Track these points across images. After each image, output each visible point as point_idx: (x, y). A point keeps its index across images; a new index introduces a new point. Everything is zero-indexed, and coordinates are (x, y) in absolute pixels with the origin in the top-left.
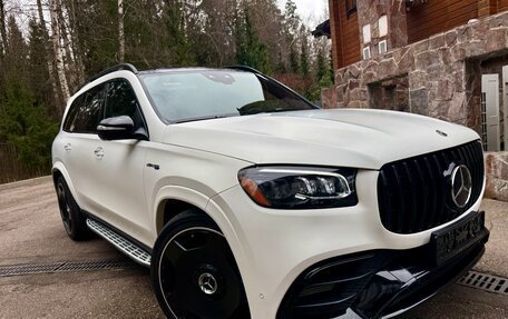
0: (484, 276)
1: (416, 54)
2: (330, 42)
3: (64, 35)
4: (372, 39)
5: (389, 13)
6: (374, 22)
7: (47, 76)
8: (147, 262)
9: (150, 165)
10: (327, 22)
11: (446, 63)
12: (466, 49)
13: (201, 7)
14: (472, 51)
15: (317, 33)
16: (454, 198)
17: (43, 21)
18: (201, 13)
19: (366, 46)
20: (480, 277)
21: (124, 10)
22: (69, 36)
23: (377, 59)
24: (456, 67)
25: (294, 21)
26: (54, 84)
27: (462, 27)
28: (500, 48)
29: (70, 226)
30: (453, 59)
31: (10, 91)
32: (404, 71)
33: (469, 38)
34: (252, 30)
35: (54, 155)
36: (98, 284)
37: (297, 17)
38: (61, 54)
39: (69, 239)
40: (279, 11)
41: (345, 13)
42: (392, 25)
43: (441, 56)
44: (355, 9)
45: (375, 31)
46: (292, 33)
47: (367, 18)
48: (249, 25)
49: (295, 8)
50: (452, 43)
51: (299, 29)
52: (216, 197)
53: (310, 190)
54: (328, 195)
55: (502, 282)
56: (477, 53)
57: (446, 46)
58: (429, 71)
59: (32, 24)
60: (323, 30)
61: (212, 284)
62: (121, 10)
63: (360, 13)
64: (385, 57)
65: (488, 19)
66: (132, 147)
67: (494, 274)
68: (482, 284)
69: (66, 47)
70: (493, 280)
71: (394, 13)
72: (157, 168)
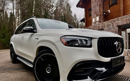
0: (123, 77)
1: (106, 24)
2: (84, 23)
3: (18, 16)
4: (95, 22)
5: (99, 15)
6: (95, 18)
7: (13, 25)
8: (32, 66)
9: (36, 39)
10: (84, 19)
11: (113, 26)
12: (118, 23)
13: (53, 13)
14: (119, 24)
15: (81, 21)
16: (117, 50)
17: (14, 13)
18: (53, 15)
19: (93, 23)
20: (122, 77)
21: (34, 11)
22: (20, 16)
23: (96, 25)
24: (115, 28)
25: (76, 19)
26: (14, 28)
27: (117, 18)
28: (126, 23)
29: (12, 59)
30: (115, 26)
31: (2, 28)
32: (102, 28)
33: (119, 21)
34: (65, 20)
35: (11, 40)
36: (17, 73)
37: (77, 18)
38: (17, 20)
39: (11, 63)
40: (72, 16)
41: (88, 16)
42: (100, 18)
43: (112, 25)
44: (91, 15)
45: (96, 20)
46: (75, 22)
47: (94, 16)
48: (65, 18)
49: (76, 16)
50: (115, 22)
51: (77, 21)
52: (53, 44)
53: (79, 42)
54: (84, 44)
55: (128, 79)
56: (121, 24)
57: (113, 23)
58: (109, 28)
59: (11, 13)
60: (83, 20)
61: (50, 70)
62: (33, 11)
63: (92, 15)
64: (98, 25)
65: (123, 17)
66: (32, 35)
67: (126, 77)
68: (123, 79)
69: (19, 19)
70: (126, 78)
71: (100, 16)
72: (38, 39)
